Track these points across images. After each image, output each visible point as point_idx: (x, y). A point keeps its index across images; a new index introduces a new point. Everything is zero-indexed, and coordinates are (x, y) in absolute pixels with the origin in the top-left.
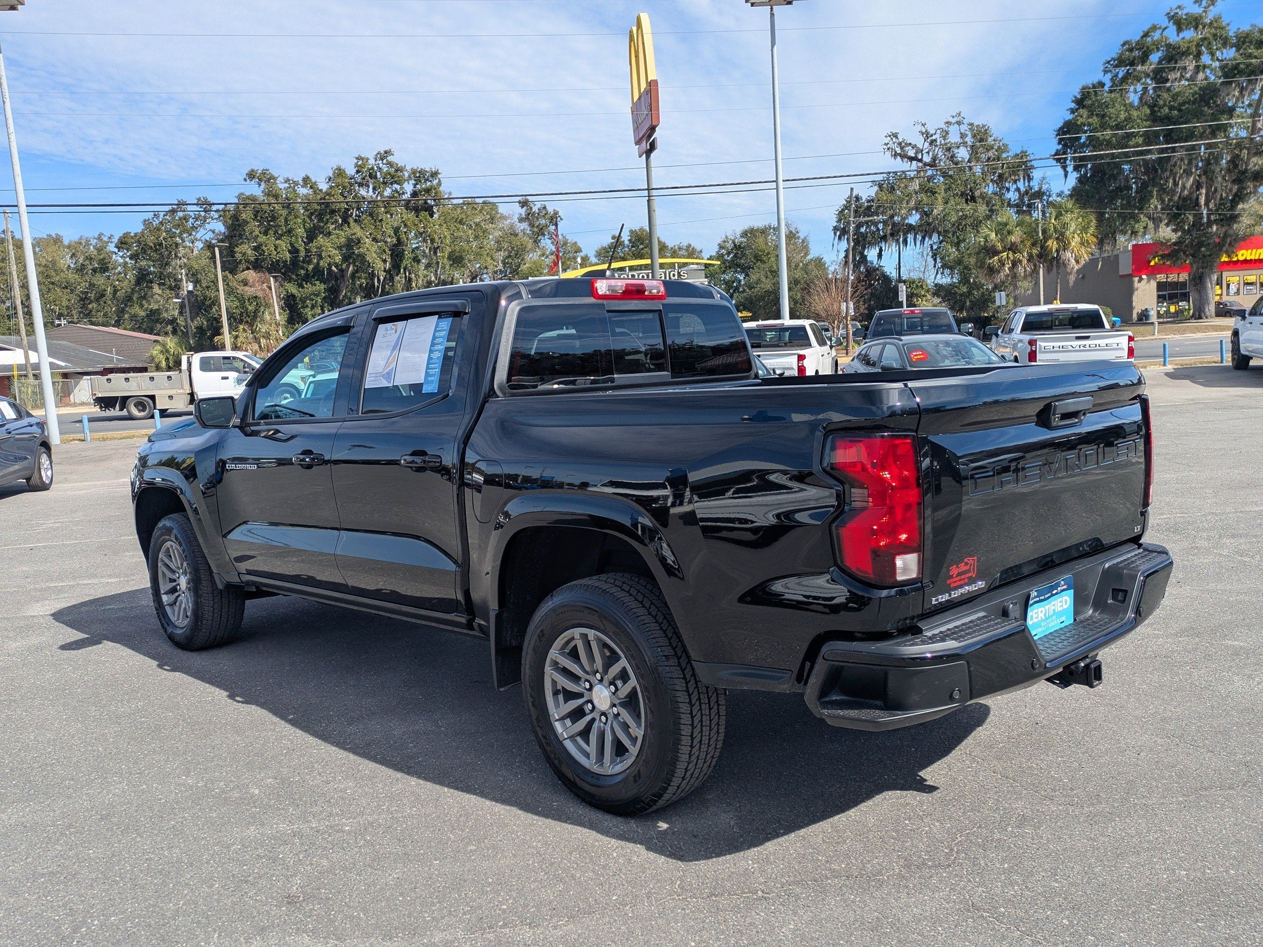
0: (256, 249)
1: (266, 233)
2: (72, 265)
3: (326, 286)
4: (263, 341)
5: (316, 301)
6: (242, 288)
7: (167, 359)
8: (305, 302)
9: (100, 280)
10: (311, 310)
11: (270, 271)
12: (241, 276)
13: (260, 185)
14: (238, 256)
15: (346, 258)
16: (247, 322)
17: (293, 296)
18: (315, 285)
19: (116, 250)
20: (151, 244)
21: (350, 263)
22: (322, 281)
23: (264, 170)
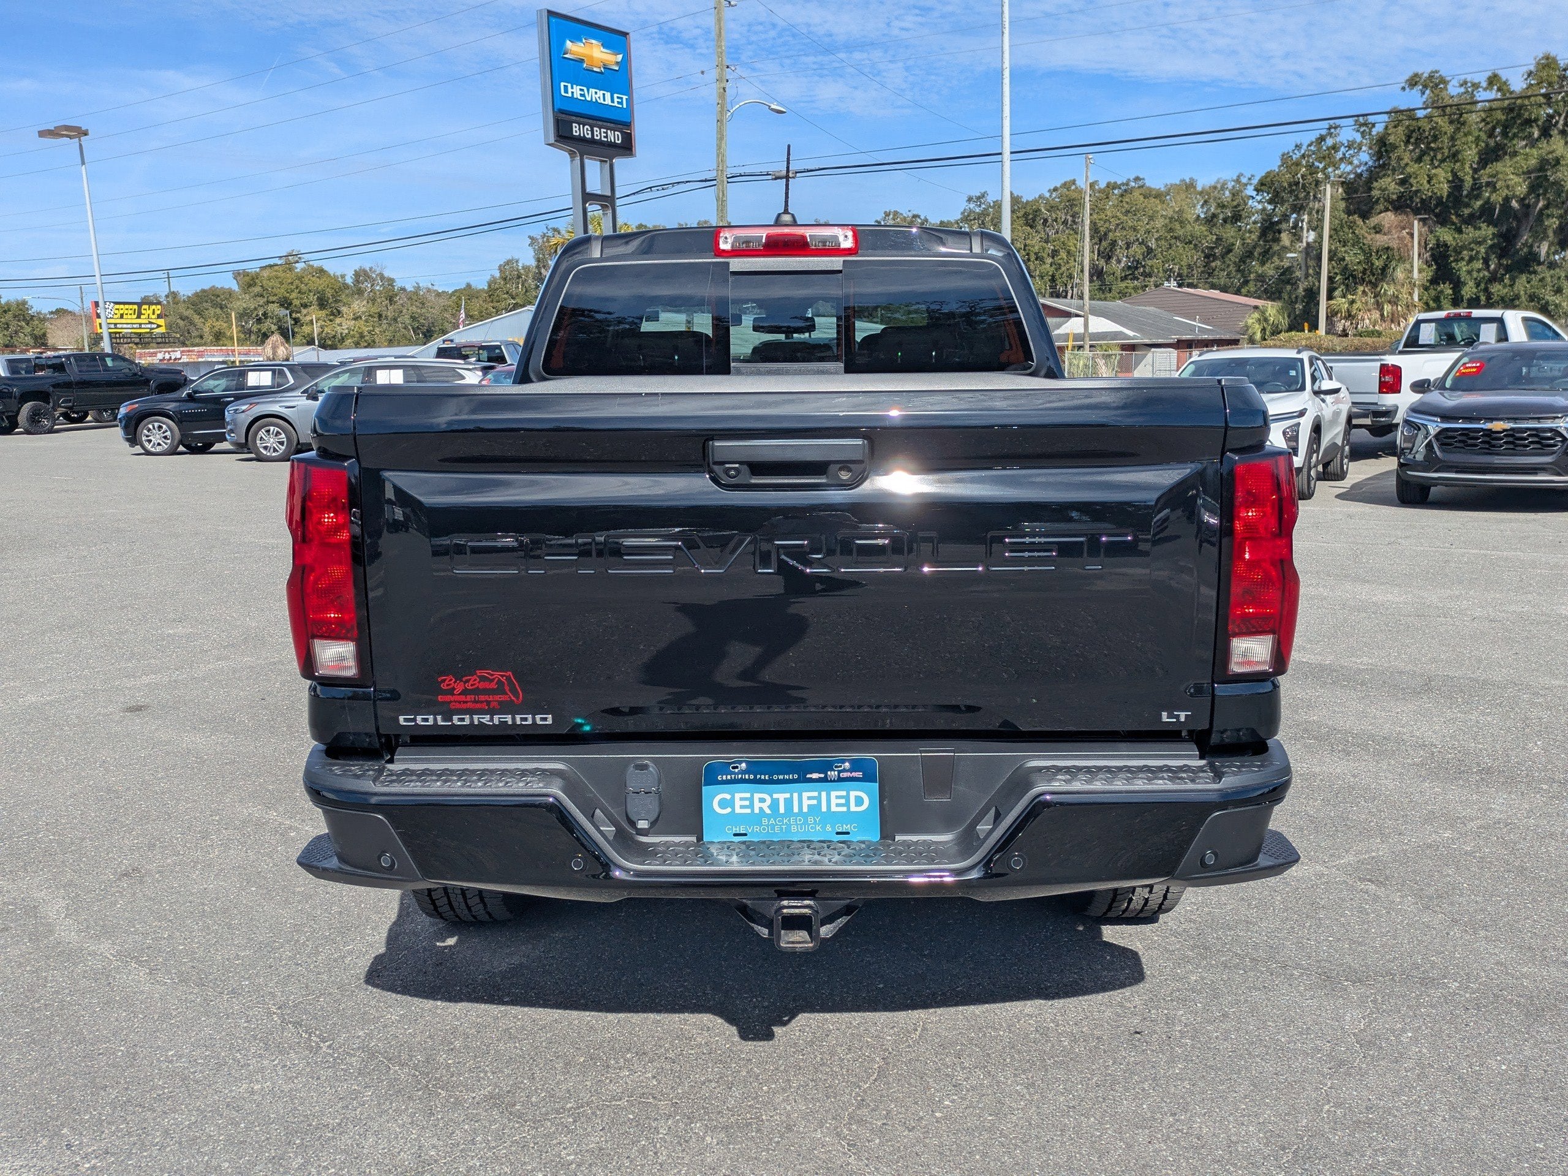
0: (1403, 182)
1: (1419, 160)
2: (1202, 216)
3: (1495, 230)
4: (1387, 308)
5: (1478, 252)
6: (1373, 236)
7: (1264, 330)
8: (1460, 253)
9: (1229, 232)
10: (1468, 265)
11: (1416, 212)
12: (1374, 221)
13: (1423, 93)
14: (1376, 193)
15: (1532, 189)
16: (1370, 282)
17: (1446, 245)
18: (1480, 228)
19: (1254, 193)
20: (1285, 184)
21: (1539, 195)
22: (1490, 222)
23: (1432, 72)
